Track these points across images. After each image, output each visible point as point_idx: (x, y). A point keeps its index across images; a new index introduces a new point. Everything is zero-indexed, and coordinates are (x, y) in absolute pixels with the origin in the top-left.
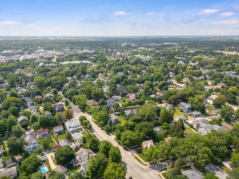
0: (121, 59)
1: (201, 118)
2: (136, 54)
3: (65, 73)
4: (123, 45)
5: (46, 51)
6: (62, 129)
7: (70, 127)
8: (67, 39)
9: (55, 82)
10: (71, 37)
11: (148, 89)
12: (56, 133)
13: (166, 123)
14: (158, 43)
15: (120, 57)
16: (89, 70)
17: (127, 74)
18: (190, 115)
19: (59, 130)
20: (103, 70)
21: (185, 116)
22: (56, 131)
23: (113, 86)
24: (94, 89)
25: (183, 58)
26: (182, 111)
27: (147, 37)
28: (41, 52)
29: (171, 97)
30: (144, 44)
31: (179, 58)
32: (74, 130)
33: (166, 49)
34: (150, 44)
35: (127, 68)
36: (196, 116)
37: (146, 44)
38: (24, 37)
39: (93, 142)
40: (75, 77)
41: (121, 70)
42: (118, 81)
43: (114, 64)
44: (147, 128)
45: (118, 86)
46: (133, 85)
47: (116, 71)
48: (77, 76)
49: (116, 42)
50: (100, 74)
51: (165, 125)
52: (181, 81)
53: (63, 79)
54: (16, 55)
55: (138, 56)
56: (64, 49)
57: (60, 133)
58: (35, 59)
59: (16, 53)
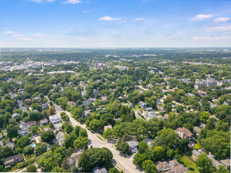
0: (102, 69)
1: (153, 112)
2: (116, 65)
3: (51, 81)
4: (106, 56)
5: (34, 63)
6: (47, 121)
7: (53, 120)
8: (55, 50)
9: (42, 88)
10: (59, 49)
11: (117, 92)
12: (42, 124)
13: (123, 115)
14: (139, 55)
15: (101, 67)
16: (72, 78)
17: (104, 81)
18: (145, 110)
19: (44, 122)
20: (84, 78)
21: (141, 111)
22: (42, 122)
23: (90, 91)
24: (74, 93)
25: (154, 68)
26: (140, 108)
27: (130, 49)
28: (30, 63)
29: (133, 98)
30: (126, 55)
31: (151, 68)
32: (56, 122)
33: (143, 60)
34: (132, 55)
35: (105, 76)
36: (149, 111)
37: (128, 55)
38: (13, 49)
39: (69, 128)
40: (59, 84)
41: (100, 78)
42: (95, 87)
43: (94, 73)
44: (108, 117)
45: (95, 90)
46: (107, 90)
47: (95, 79)
48: (61, 83)
49: (101, 53)
50: (81, 81)
51: (123, 116)
52: (146, 87)
53: (49, 86)
54: (6, 66)
55: (117, 66)
56: (51, 60)
57: (45, 124)
58: (25, 70)
59: (6, 64)
